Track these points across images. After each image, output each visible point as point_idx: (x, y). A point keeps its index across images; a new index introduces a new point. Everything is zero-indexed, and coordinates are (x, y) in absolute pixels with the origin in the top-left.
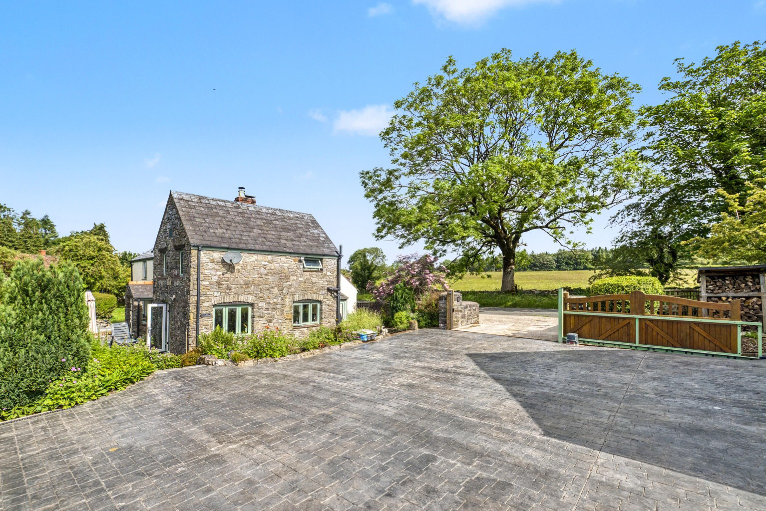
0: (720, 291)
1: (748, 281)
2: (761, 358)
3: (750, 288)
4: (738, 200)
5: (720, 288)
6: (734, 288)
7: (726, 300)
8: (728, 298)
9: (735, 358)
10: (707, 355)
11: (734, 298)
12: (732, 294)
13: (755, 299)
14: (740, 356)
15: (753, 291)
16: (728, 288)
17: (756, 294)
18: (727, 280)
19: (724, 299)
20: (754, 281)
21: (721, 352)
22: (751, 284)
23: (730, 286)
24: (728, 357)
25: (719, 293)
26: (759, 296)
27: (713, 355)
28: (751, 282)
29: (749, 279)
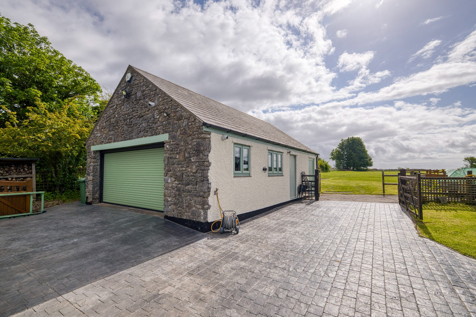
0: (8, 174)
1: (25, 168)
2: (44, 212)
3: (26, 172)
4: (16, 116)
5: (7, 172)
6: (16, 172)
7: (11, 180)
8: (13, 178)
9: (28, 215)
10: (10, 218)
11: (16, 178)
12: (15, 176)
13: (29, 179)
14: (31, 213)
15: (27, 174)
16: (13, 172)
17: (29, 175)
18: (13, 167)
19: (10, 179)
20: (28, 167)
21: (19, 213)
22: (27, 170)
23: (14, 171)
24: (24, 216)
25: (6, 175)
26: (31, 176)
27: (14, 217)
28: (27, 168)
29: (26, 166)
